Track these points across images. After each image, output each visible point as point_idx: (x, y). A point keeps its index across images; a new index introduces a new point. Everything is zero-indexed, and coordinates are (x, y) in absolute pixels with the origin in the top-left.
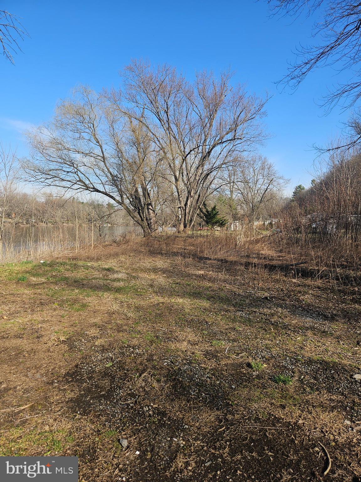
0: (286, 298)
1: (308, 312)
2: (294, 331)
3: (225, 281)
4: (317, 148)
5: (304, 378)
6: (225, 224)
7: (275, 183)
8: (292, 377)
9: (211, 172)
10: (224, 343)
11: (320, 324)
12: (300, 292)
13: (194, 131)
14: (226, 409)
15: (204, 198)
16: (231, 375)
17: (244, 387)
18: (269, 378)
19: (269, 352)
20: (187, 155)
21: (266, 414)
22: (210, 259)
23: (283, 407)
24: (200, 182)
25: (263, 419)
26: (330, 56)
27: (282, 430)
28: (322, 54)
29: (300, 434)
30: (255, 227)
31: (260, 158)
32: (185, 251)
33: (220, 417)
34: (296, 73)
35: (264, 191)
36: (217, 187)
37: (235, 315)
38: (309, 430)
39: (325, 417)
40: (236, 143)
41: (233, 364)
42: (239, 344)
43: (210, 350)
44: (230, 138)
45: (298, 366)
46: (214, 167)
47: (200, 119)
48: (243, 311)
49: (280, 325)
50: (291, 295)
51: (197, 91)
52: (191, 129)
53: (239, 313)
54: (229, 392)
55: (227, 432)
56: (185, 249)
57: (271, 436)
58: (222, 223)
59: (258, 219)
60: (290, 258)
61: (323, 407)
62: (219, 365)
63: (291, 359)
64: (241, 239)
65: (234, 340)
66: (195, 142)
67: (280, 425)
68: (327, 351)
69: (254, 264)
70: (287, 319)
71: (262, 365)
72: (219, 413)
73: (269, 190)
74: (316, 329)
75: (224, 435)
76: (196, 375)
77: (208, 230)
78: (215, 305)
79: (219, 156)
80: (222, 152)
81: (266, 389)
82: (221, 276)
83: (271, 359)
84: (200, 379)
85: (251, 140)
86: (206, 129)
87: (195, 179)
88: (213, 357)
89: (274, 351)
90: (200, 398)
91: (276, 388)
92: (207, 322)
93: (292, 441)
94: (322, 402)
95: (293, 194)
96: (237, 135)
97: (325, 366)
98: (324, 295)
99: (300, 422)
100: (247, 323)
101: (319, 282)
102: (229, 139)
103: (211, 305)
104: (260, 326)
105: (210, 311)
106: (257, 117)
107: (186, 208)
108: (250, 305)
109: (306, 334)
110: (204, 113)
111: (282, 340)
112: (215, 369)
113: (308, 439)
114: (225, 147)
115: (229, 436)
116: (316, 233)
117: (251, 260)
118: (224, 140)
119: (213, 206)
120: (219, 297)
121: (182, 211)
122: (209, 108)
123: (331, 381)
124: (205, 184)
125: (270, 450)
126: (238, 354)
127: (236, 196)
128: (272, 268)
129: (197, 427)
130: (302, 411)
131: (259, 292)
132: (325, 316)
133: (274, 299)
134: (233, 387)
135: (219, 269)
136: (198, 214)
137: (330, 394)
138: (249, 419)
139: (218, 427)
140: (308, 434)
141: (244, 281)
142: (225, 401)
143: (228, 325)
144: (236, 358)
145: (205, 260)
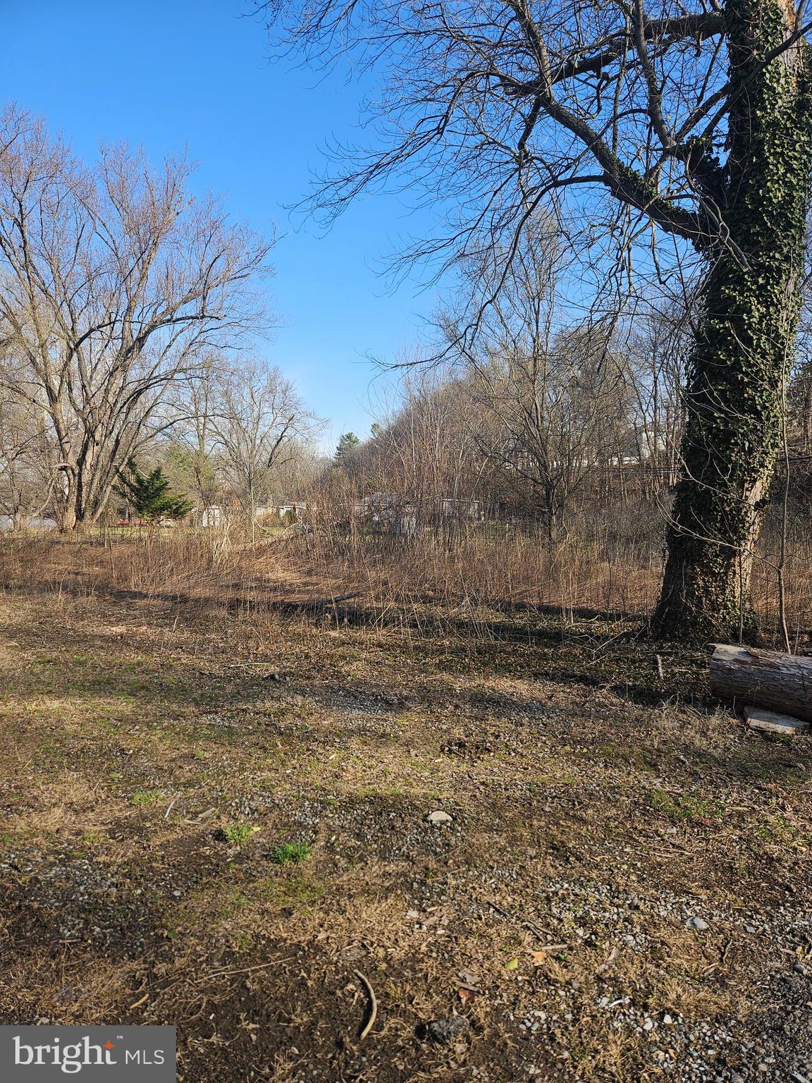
0: (314, 673)
1: (356, 697)
2: (324, 743)
3: (178, 646)
4: (373, 360)
5: (337, 839)
6: (185, 512)
7: (298, 426)
8: (313, 842)
9: (146, 388)
10: (162, 795)
11: (378, 719)
12: (343, 657)
13: (99, 283)
14: (154, 952)
15: (131, 449)
16: (174, 866)
17: (202, 890)
18: (264, 856)
19: (269, 797)
20: (82, 340)
21: (250, 937)
22: (146, 596)
23: (287, 913)
24: (118, 408)
25: (241, 952)
26: (393, 175)
27: (281, 965)
28: (377, 167)
29: (318, 964)
30: (254, 520)
31: (265, 367)
32: (79, 578)
33: (138, 973)
34: (328, 194)
35: (276, 441)
36: (164, 425)
37: (198, 723)
38: (337, 951)
39: (371, 913)
40: (207, 327)
41: (181, 840)
42: (200, 790)
43: (126, 818)
44: (193, 314)
45: (327, 816)
46: (154, 375)
47: (115, 258)
48: (216, 713)
49: (296, 734)
50: (323, 666)
51: (105, 189)
52: (90, 278)
53: (205, 719)
54: (164, 910)
55: (153, 1005)
56: (77, 574)
57: (256, 987)
58: (177, 509)
59: (263, 502)
60: (328, 586)
61: (368, 893)
62: (144, 848)
63: (313, 804)
64: (224, 547)
65: (189, 784)
66: (102, 311)
67: (278, 954)
68: (385, 773)
69: (250, 602)
70: (313, 718)
71: (249, 829)
72: (134, 965)
73: (285, 439)
74: (369, 731)
75: (145, 1014)
76: (80, 885)
77: (141, 525)
78: (149, 707)
79: (165, 352)
80: (174, 344)
81: (253, 882)
82: (169, 635)
83: (271, 812)
84: (90, 895)
85: (241, 323)
86: (132, 283)
87: (105, 399)
88: (131, 833)
89: (279, 794)
90: (86, 941)
91: (276, 875)
92: (123, 750)
93: (301, 984)
94: (367, 884)
95: (336, 450)
96: (208, 308)
97: (380, 805)
98: (388, 659)
99: (322, 936)
100: (225, 739)
101: (381, 634)
102: (189, 315)
103: (138, 706)
104: (254, 740)
105: (134, 723)
106: (254, 276)
107: (81, 470)
108: (236, 696)
109: (348, 745)
110: (126, 244)
111: (298, 766)
112: (134, 860)
113: (334, 969)
114: (181, 332)
115: (157, 1012)
116: (379, 533)
117: (242, 594)
118: (177, 315)
119: (155, 469)
120: (161, 684)
121: (72, 476)
122: (138, 233)
123: (388, 836)
124: (132, 414)
125: (253, 1015)
126: (196, 814)
127: (213, 448)
128: (288, 610)
129: (73, 1014)
130: (327, 913)
131: (256, 666)
132: (387, 702)
133: (288, 679)
134: (177, 893)
135: (166, 618)
136: (114, 487)
137: (383, 863)
138: (209, 961)
139: (129, 1000)
140: (335, 959)
141: (226, 642)
142: (152, 934)
143: (178, 749)
144: (189, 825)
145: (132, 598)
